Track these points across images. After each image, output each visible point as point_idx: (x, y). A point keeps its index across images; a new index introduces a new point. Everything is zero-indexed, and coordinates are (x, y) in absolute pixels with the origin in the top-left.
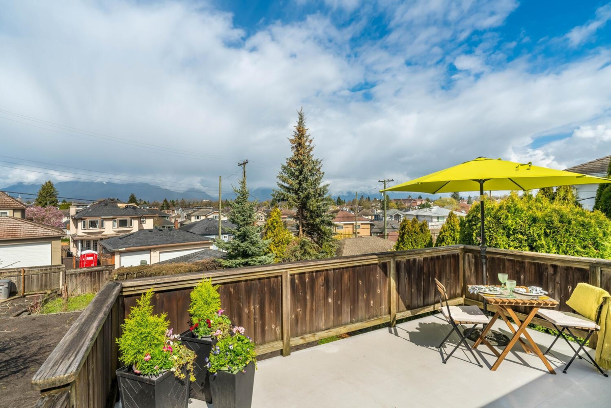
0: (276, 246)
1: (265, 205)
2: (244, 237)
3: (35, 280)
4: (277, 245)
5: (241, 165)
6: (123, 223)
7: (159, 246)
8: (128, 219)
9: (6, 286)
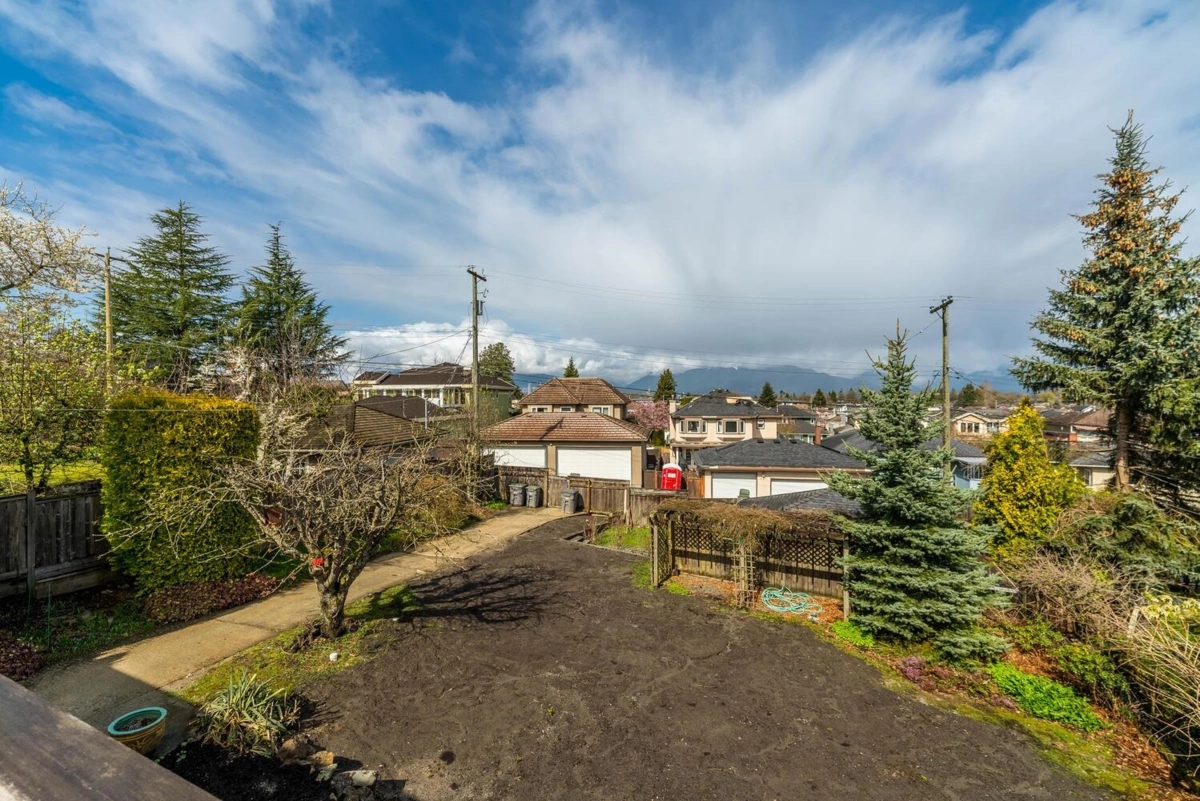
0: (1021, 508)
1: (1046, 401)
2: (894, 474)
3: (600, 496)
4: (1025, 503)
5: (938, 309)
6: (731, 427)
7: (770, 468)
8: (738, 420)
9: (572, 498)
